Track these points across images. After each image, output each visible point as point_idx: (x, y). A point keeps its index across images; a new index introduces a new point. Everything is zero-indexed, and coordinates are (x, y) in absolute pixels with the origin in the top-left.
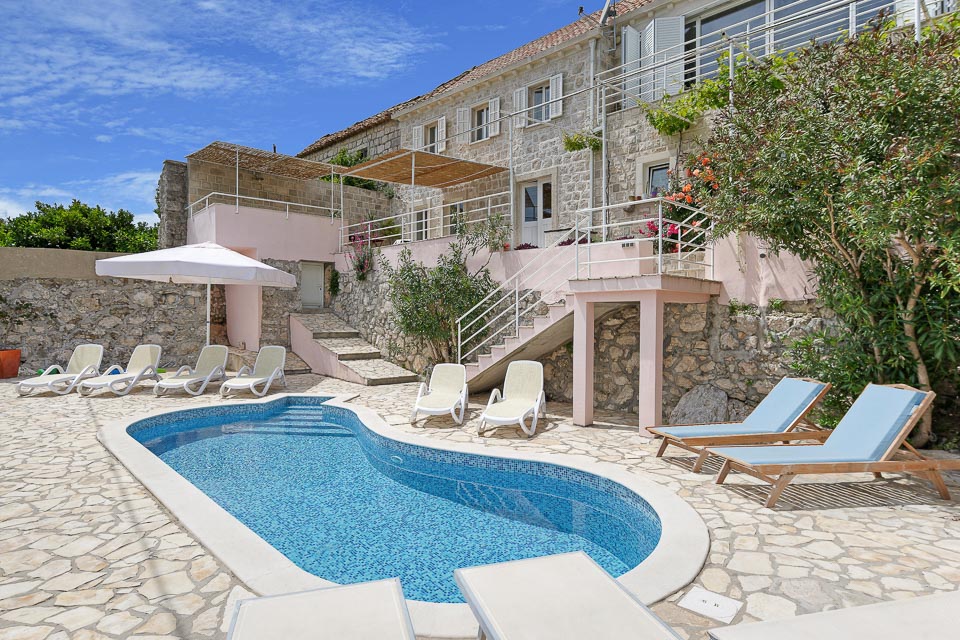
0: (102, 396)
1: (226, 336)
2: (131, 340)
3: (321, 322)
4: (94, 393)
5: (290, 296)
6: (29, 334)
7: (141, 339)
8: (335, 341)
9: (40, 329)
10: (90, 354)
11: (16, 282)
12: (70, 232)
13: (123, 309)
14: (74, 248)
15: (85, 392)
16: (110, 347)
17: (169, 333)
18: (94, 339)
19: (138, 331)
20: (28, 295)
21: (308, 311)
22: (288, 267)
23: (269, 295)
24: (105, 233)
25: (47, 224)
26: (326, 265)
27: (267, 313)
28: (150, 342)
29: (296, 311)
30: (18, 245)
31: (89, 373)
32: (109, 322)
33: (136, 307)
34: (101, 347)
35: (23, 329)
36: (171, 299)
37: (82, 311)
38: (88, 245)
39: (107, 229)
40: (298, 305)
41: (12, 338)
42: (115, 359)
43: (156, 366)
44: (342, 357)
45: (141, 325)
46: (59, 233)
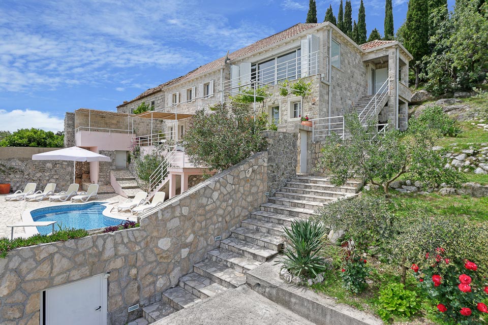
0: (33, 201)
1: (90, 178)
2: (45, 181)
3: (121, 174)
4: (31, 200)
5: (110, 164)
6: (14, 179)
7: (48, 181)
8: (124, 182)
9: (17, 176)
10: (32, 186)
11: (9, 159)
12: (30, 141)
13: (43, 170)
14: (31, 147)
15: (27, 200)
16: (38, 185)
17: (57, 179)
18: (34, 181)
19: (47, 178)
20: (14, 164)
21: (118, 169)
22: (109, 154)
23: (101, 164)
24: (43, 140)
25: (21, 138)
26: (127, 151)
27: (101, 171)
28: (51, 182)
29: (113, 170)
30: (11, 146)
31: (31, 193)
32: (38, 175)
33: (47, 169)
34: (36, 184)
35: (12, 176)
36: (58, 165)
37: (30, 171)
38: (36, 145)
39: (44, 138)
40: (114, 167)
41: (7, 180)
42: (40, 188)
43: (54, 191)
44: (123, 188)
45: (48, 176)
46: (25, 141)
